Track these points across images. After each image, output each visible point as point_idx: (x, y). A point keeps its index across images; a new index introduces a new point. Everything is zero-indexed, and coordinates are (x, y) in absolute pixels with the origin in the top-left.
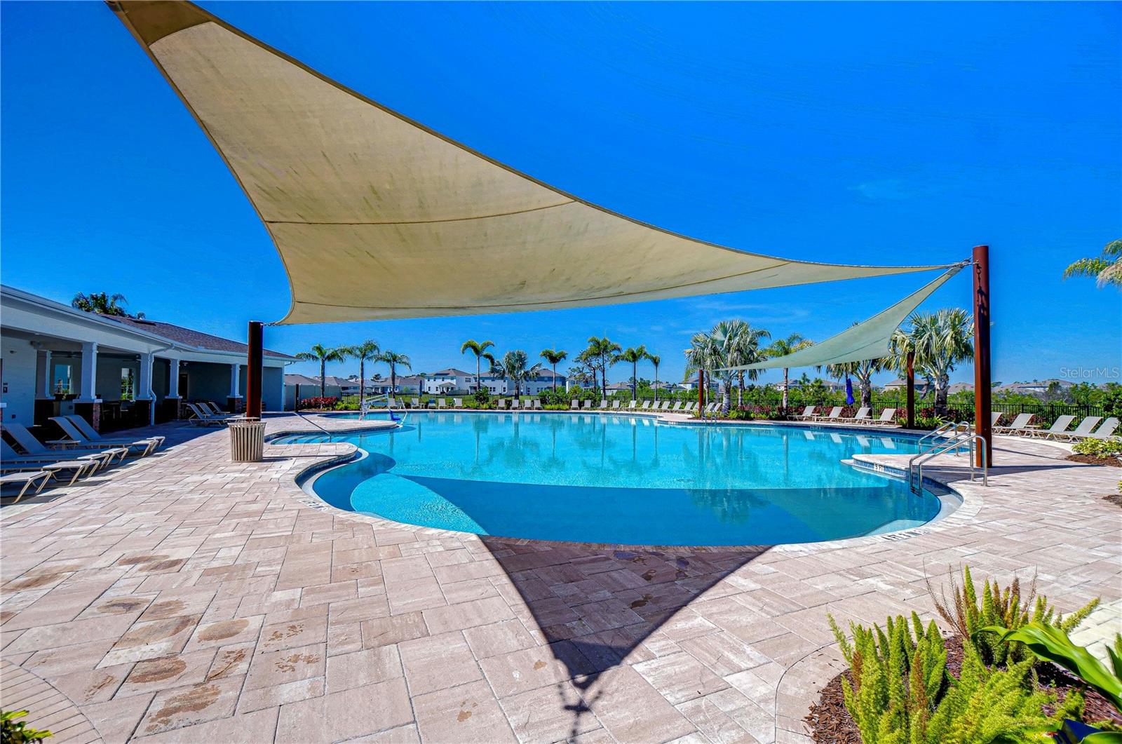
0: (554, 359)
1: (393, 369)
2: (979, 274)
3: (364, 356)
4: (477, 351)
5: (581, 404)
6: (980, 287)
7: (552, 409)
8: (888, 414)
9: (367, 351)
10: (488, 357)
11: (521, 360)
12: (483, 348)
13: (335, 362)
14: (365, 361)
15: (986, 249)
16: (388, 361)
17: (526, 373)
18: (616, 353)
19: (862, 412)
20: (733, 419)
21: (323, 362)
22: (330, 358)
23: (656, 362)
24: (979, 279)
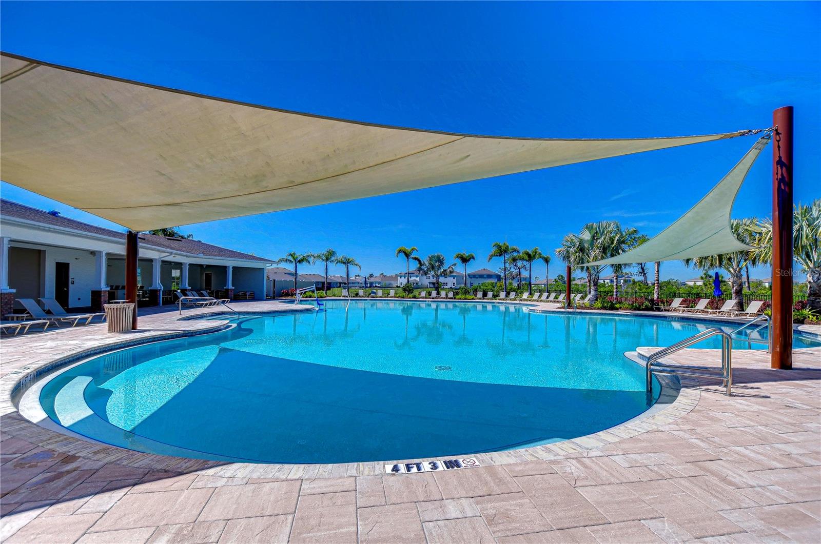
0: (465, 260)
1: (348, 269)
2: (778, 141)
3: (327, 259)
4: (407, 255)
5: (485, 294)
6: (780, 157)
7: (460, 299)
8: (754, 307)
9: (329, 257)
10: (416, 259)
11: (441, 261)
12: (411, 253)
13: (305, 264)
14: (329, 263)
15: (790, 111)
16: (344, 263)
17: (445, 271)
18: (515, 254)
19: (730, 305)
20: (598, 309)
21: (296, 264)
22: (300, 261)
23: (547, 261)
24: (779, 147)
